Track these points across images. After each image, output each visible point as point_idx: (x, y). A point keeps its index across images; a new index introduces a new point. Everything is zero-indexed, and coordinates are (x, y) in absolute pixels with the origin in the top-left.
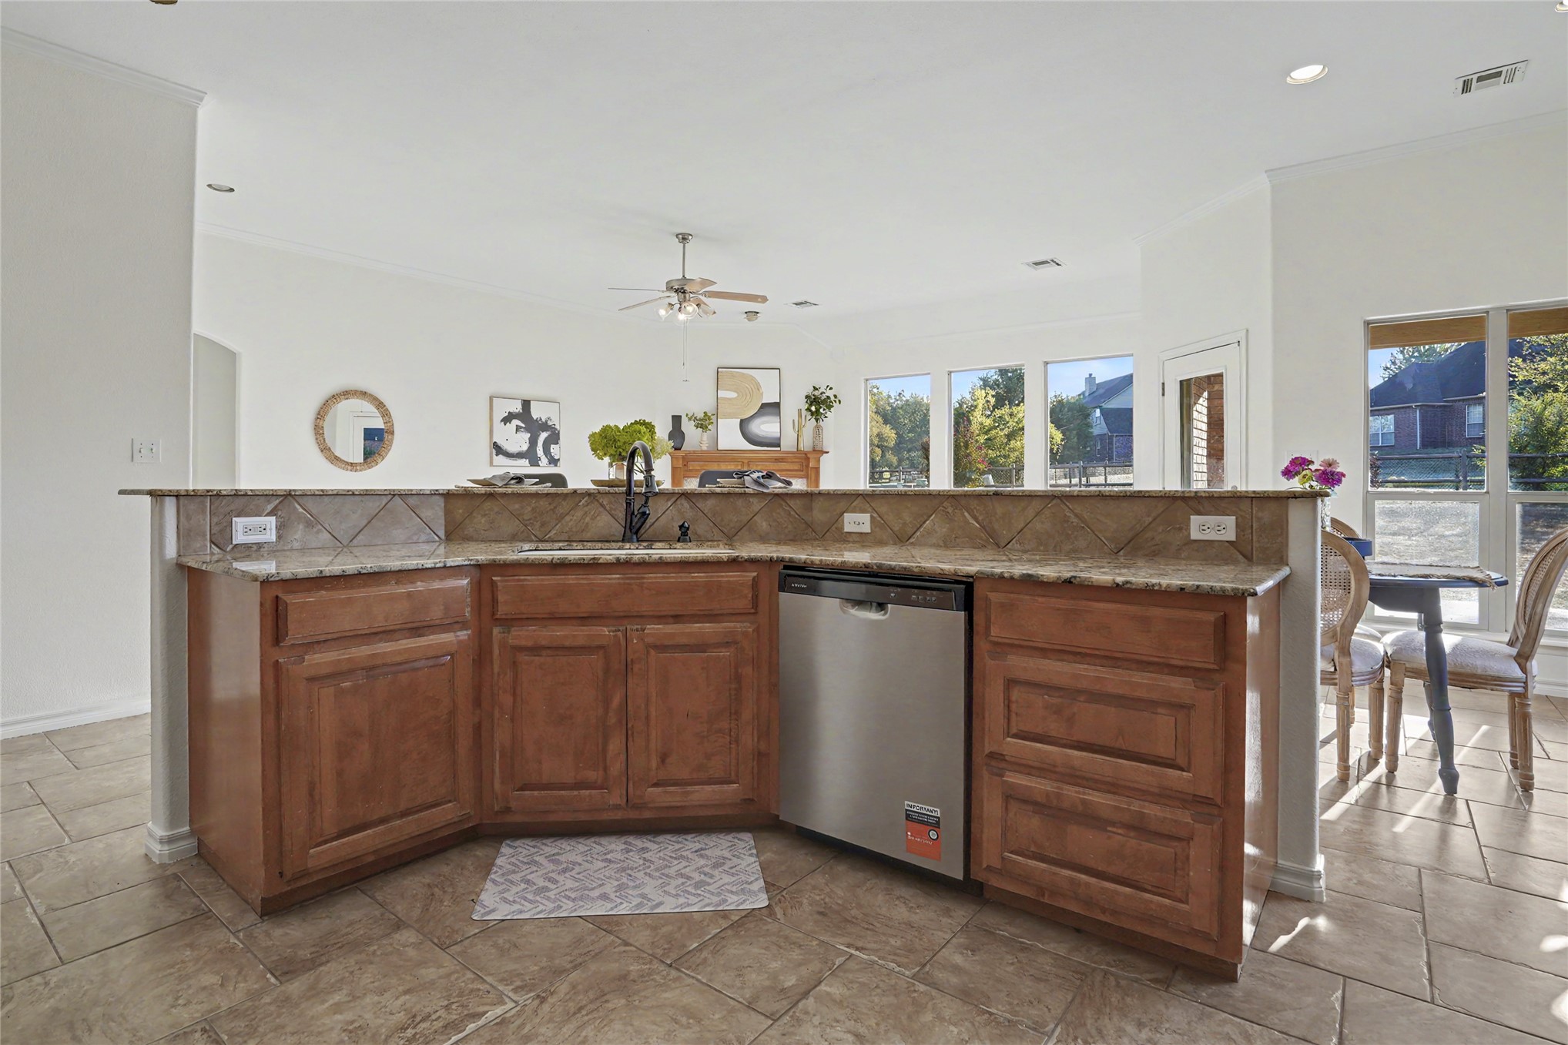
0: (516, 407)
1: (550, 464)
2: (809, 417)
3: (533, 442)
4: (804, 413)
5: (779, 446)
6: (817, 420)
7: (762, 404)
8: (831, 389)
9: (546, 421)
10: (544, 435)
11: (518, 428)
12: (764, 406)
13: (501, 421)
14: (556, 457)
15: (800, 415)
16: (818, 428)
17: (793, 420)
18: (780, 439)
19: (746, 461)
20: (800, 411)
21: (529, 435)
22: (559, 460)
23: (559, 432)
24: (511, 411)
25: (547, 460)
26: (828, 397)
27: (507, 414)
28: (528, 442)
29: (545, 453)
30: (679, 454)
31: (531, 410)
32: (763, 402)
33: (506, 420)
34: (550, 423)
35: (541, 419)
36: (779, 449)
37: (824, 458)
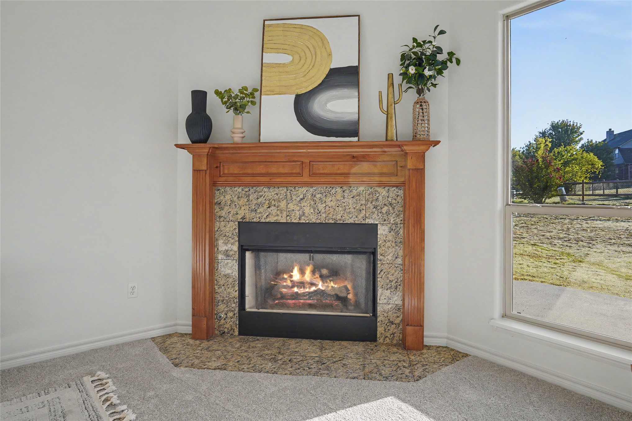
2: (405, 86)
4: (398, 79)
5: (355, 133)
6: (420, 92)
7: (331, 70)
8: (442, 32)
12: (334, 72)
15: (391, 84)
16: (421, 104)
17: (380, 93)
18: (358, 122)
19: (307, 161)
20: (390, 76)
26: (439, 50)
30: (204, 149)
32: (333, 66)
36: (356, 139)
37: (432, 154)
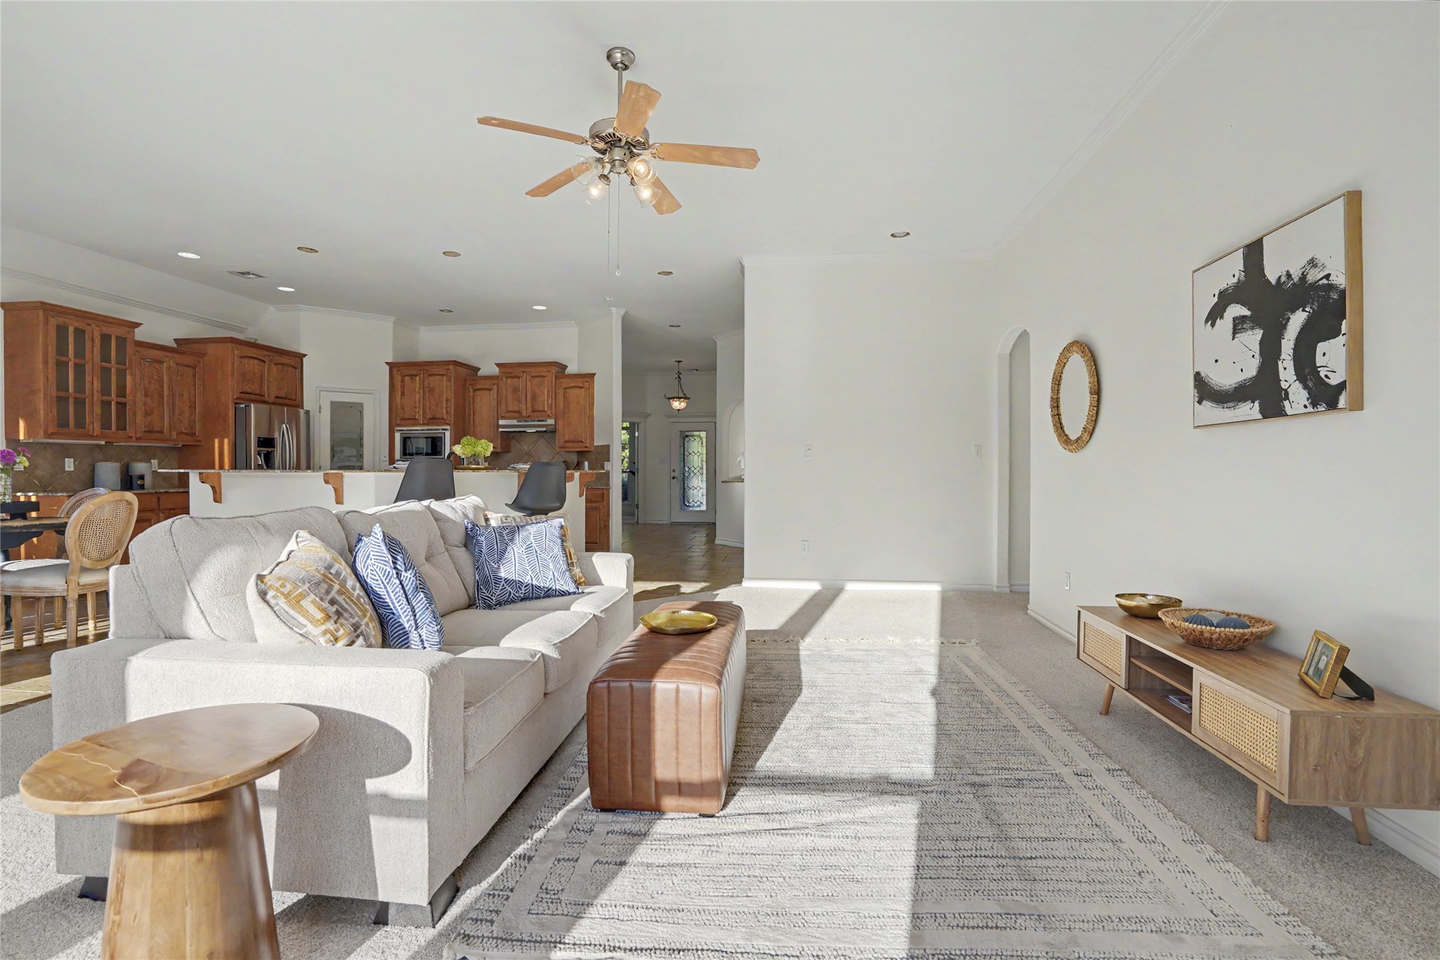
0: (1231, 271)
1: (1314, 405)
3: (1270, 351)
9: (1303, 277)
10: (1297, 320)
11: (1239, 325)
13: (1207, 321)
14: (1334, 381)
21: (1259, 333)
22: (1342, 386)
23: (1343, 293)
24: (1223, 286)
25: (1305, 394)
27: (1216, 300)
28: (1257, 356)
29: (1301, 377)
31: (1265, 263)
33: (1215, 315)
34: (1314, 275)
35: (1289, 275)
